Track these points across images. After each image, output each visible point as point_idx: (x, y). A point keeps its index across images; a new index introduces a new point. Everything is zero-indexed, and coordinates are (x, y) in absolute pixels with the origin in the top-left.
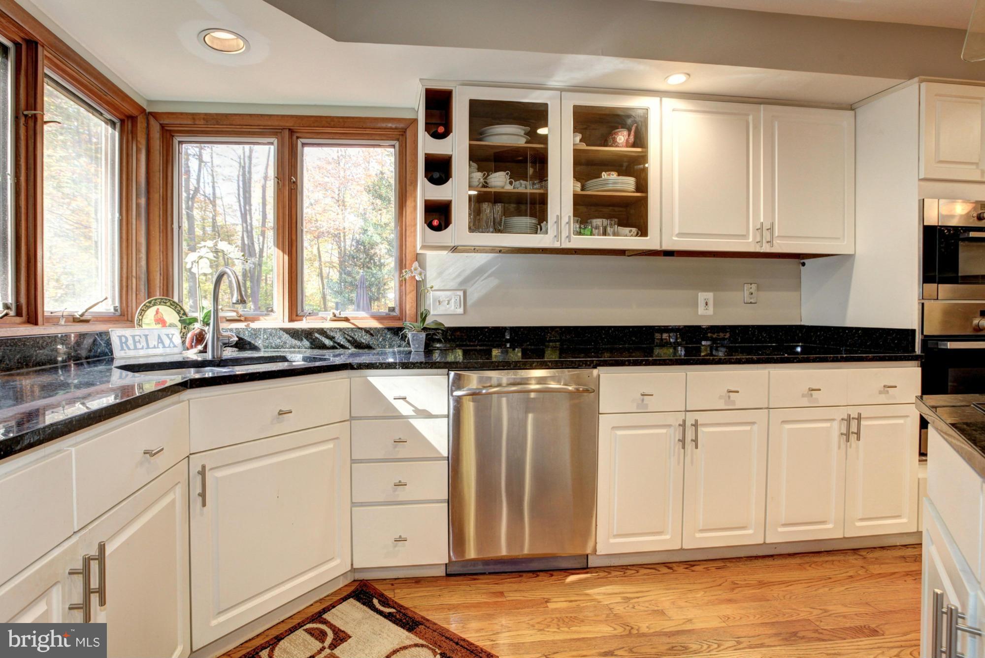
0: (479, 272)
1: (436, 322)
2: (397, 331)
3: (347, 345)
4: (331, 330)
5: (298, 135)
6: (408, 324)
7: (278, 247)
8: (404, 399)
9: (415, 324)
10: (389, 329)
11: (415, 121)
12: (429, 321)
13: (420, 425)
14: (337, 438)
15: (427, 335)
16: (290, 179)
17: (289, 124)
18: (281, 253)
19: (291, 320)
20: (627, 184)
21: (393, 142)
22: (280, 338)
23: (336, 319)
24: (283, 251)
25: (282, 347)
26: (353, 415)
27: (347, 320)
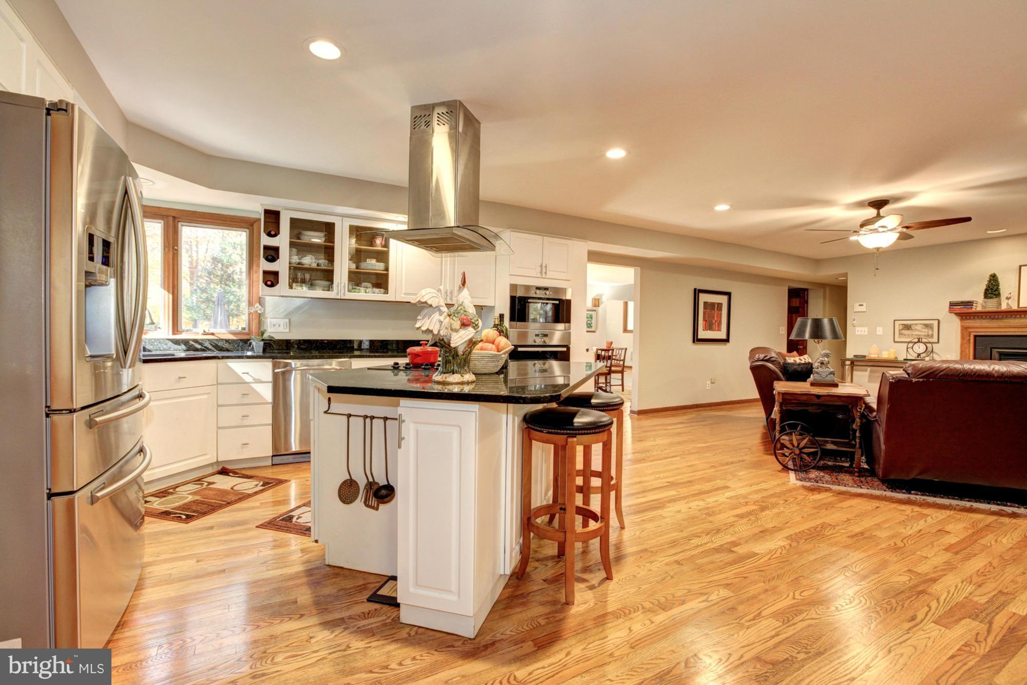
0: (299, 308)
1: (270, 336)
2: (246, 341)
3: (213, 349)
4: (202, 340)
5: (179, 220)
6: (253, 337)
7: (164, 289)
8: (247, 373)
9: (258, 337)
10: (241, 340)
11: (259, 220)
12: (266, 336)
13: (257, 387)
14: (209, 393)
15: (264, 343)
16: (173, 248)
17: (174, 214)
18: (166, 293)
19: (174, 334)
20: (380, 266)
21: (245, 230)
22: (166, 344)
23: (205, 333)
24: (169, 292)
25: (168, 350)
26: (219, 382)
27: (213, 334)
